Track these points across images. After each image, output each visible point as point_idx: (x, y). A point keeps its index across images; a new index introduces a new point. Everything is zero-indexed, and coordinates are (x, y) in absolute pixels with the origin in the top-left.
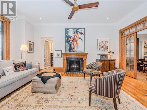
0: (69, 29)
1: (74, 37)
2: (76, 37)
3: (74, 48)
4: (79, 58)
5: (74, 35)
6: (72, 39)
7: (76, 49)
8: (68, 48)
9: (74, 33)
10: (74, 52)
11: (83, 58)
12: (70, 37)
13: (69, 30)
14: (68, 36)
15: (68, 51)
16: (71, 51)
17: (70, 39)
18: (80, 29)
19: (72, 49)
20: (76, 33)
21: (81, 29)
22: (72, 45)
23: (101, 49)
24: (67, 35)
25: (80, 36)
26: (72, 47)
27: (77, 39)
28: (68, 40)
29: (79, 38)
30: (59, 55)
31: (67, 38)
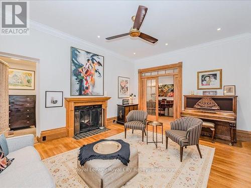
0: (79, 50)
1: (89, 67)
2: (90, 67)
3: (87, 88)
4: (97, 105)
5: (88, 64)
6: (84, 71)
7: (90, 90)
8: (77, 87)
9: (89, 60)
10: (87, 95)
11: (101, 105)
12: (81, 66)
13: (79, 52)
14: (76, 64)
15: (78, 93)
16: (83, 92)
17: (80, 70)
18: (98, 55)
19: (84, 90)
20: (91, 61)
21: (99, 57)
22: (85, 82)
23: (122, 91)
24: (75, 61)
25: (97, 67)
26: (85, 86)
27: (93, 72)
28: (77, 72)
29: (96, 71)
30: (56, 101)
31: (74, 68)
